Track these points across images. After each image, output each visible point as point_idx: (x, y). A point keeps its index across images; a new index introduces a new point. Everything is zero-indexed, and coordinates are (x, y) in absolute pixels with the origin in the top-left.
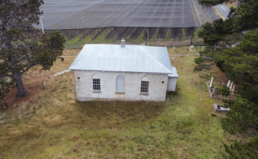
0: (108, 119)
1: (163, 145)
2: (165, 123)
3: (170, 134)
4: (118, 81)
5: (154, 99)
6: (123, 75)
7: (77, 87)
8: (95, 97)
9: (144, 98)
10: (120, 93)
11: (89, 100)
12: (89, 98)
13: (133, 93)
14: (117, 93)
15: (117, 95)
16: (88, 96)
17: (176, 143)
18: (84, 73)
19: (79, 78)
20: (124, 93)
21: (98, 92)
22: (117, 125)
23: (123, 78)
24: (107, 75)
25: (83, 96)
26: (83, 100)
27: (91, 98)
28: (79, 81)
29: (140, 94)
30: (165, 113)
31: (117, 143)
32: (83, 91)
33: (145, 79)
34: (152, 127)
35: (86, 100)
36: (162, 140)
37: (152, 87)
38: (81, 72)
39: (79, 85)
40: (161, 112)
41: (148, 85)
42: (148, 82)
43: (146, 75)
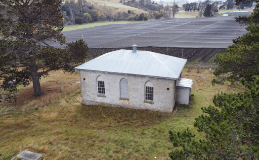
0: (102, 121)
1: (145, 151)
2: (160, 131)
3: (159, 141)
4: (122, 85)
5: (159, 108)
6: (126, 78)
7: (83, 89)
8: (100, 101)
9: (149, 106)
10: (124, 99)
11: (94, 104)
12: (94, 102)
13: (137, 100)
14: (121, 99)
15: (121, 101)
16: (93, 100)
17: (160, 151)
18: (89, 74)
19: (84, 79)
20: (128, 100)
21: (103, 96)
22: (107, 128)
23: (127, 81)
24: (111, 77)
25: (89, 99)
26: (88, 103)
27: (96, 102)
28: (84, 83)
29: (145, 102)
30: (165, 122)
31: (97, 142)
32: (89, 94)
33: (149, 85)
34: (143, 134)
35: (91, 104)
36: (146, 146)
37: (157, 94)
38: (86, 73)
39: (85, 87)
40: (161, 121)
41: (152, 92)
42: (152, 88)
43: (150, 79)
